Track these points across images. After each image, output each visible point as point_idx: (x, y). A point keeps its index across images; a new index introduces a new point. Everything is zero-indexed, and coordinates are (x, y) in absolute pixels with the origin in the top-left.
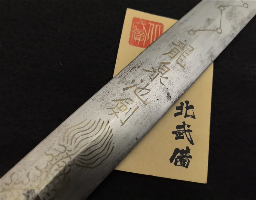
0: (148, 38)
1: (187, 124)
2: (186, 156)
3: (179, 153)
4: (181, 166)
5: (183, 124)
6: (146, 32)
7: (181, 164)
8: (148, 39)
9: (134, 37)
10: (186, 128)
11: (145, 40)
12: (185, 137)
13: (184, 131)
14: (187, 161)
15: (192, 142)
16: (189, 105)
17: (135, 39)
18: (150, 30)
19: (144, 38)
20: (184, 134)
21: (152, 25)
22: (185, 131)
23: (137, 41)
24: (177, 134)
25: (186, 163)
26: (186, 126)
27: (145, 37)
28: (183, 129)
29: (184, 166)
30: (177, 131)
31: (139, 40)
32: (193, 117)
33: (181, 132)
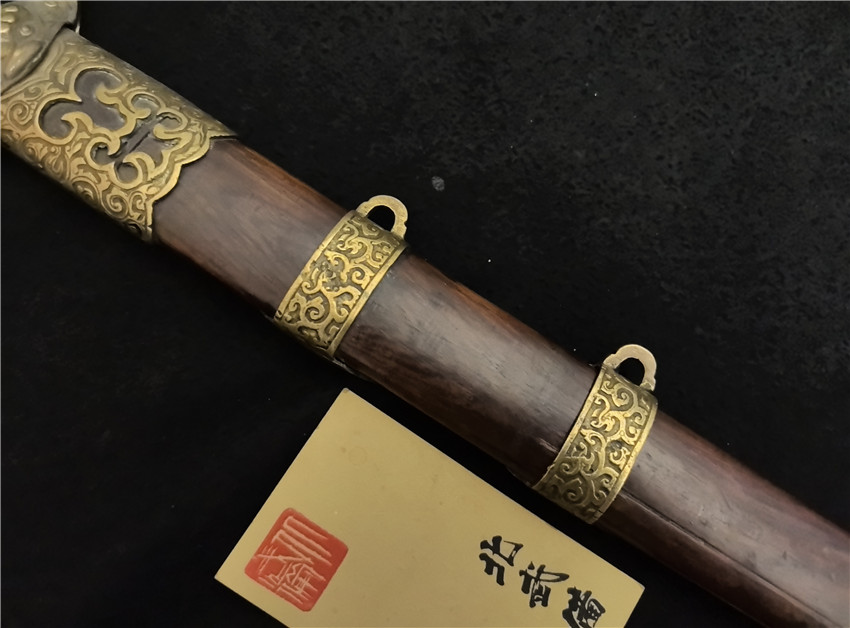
0: (309, 560)
1: (526, 567)
2: (583, 603)
3: (573, 613)
4: (596, 620)
5: (523, 577)
6: (294, 559)
7: (593, 618)
8: (312, 563)
9: (293, 593)
10: (533, 573)
11: (311, 569)
12: (549, 585)
13: (536, 581)
14: (592, 603)
15: (563, 577)
16: (492, 544)
17: (300, 591)
18: (290, 547)
19: (305, 569)
20: (543, 584)
21: (281, 537)
22: (537, 579)
23: (306, 589)
24: (538, 599)
25: (595, 607)
26: (530, 572)
27: (305, 566)
28: (533, 580)
29: (599, 615)
30: (532, 597)
31: (306, 583)
32: (518, 547)
33: (536, 587)
